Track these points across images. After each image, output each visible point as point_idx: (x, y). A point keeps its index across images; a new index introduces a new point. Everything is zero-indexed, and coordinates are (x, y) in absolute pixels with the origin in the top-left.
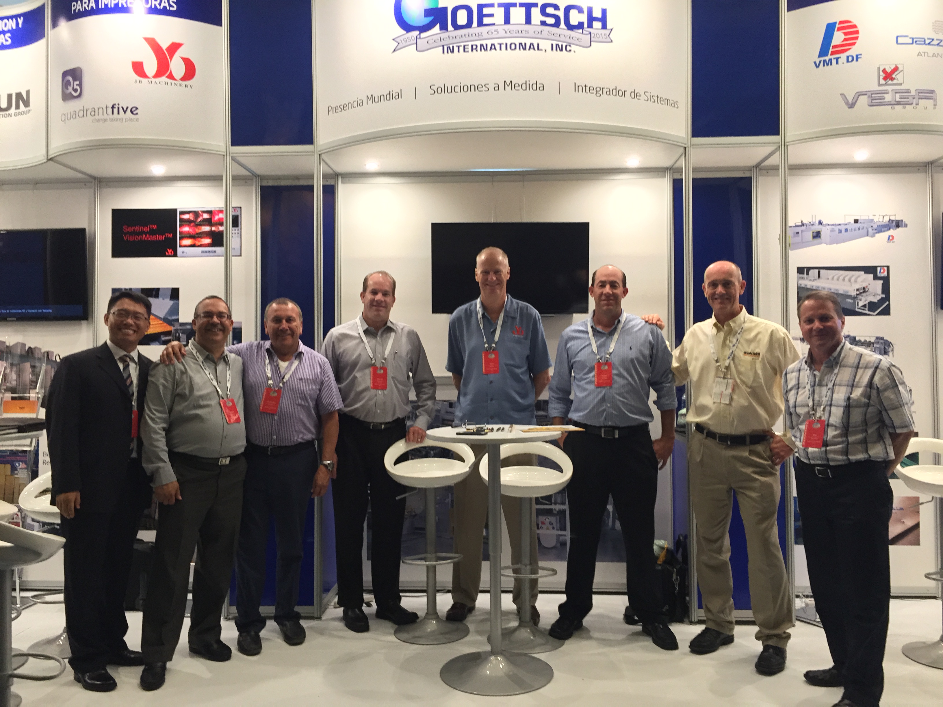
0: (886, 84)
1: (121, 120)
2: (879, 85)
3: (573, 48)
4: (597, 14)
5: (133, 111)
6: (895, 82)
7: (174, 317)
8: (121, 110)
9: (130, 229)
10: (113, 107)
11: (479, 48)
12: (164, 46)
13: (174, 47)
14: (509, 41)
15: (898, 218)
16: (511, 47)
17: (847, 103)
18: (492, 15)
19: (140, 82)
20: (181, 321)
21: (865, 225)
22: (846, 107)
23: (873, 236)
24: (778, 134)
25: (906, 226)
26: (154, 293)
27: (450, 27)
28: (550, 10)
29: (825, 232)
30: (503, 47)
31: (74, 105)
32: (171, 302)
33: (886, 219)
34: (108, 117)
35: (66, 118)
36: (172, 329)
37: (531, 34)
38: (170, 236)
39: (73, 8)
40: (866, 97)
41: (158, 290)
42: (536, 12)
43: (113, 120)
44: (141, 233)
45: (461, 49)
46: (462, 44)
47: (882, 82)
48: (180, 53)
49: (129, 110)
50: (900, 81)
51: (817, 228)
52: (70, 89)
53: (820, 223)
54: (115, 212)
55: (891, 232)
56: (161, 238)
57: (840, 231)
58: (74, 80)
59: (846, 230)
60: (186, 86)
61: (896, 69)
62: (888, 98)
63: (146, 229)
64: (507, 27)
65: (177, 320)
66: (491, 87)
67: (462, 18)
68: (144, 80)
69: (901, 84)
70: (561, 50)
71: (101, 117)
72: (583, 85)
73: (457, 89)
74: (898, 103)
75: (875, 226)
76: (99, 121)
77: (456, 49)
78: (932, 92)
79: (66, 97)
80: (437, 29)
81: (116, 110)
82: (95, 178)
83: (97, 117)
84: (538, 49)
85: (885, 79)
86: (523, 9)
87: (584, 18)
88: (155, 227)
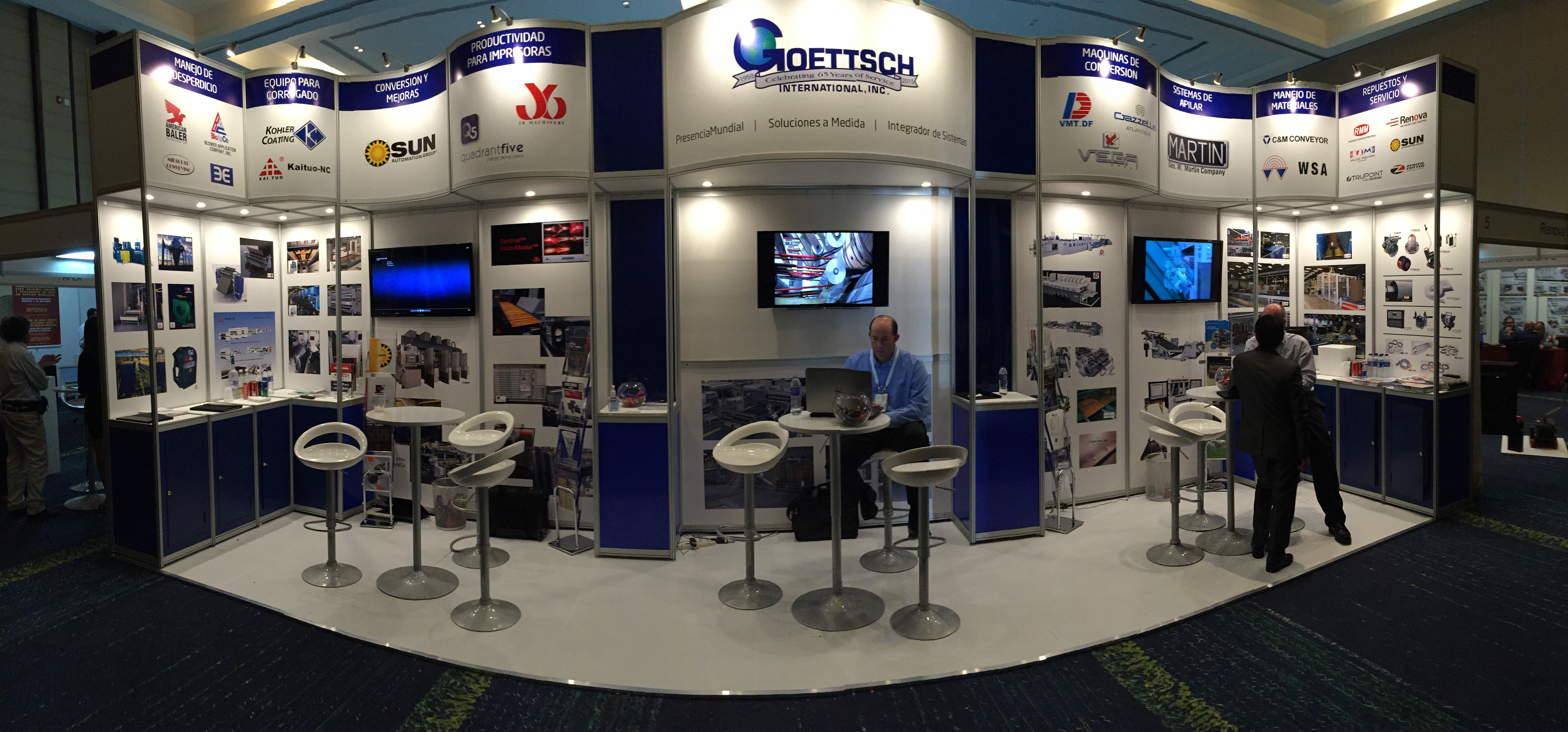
0: (1108, 147)
1: (510, 157)
2: (1104, 147)
3: (887, 90)
4: (906, 61)
5: (520, 148)
6: (1114, 146)
7: (541, 313)
8: (509, 148)
9: (505, 242)
10: (503, 147)
11: (811, 88)
12: (542, 88)
13: (550, 89)
14: (836, 83)
15: (1106, 238)
16: (839, 89)
17: (1083, 157)
18: (822, 59)
19: (523, 123)
20: (546, 315)
21: (1086, 242)
22: (1082, 160)
23: (1091, 250)
24: (1035, 174)
25: (1111, 244)
26: (524, 293)
27: (787, 69)
28: (868, 56)
29: (1060, 245)
30: (831, 88)
31: (472, 147)
32: (539, 300)
33: (1099, 238)
34: (499, 156)
35: (465, 158)
36: (539, 322)
37: (854, 78)
38: (537, 245)
39: (469, 64)
40: (1094, 154)
41: (528, 290)
42: (858, 59)
43: (503, 158)
44: (513, 244)
45: (797, 88)
46: (797, 84)
47: (1106, 145)
48: (555, 94)
49: (515, 149)
50: (1116, 146)
51: (1055, 242)
52: (469, 134)
53: (1057, 238)
54: (495, 229)
55: (1102, 248)
56: (530, 247)
57: (1070, 245)
58: (472, 126)
59: (1074, 244)
60: (559, 123)
61: (1114, 137)
62: (1109, 157)
63: (518, 241)
64: (833, 71)
65: (544, 315)
66: (821, 122)
67: (797, 60)
68: (527, 121)
69: (1117, 148)
70: (877, 92)
71: (494, 156)
72: (895, 123)
73: (793, 124)
74: (1115, 162)
75: (1092, 243)
76: (492, 159)
77: (792, 88)
78: (1135, 157)
79: (466, 140)
80: (774, 69)
81: (505, 149)
82: (478, 201)
83: (490, 156)
84: (860, 91)
85: (1108, 143)
86: (847, 56)
87: (895, 64)
88: (524, 239)
